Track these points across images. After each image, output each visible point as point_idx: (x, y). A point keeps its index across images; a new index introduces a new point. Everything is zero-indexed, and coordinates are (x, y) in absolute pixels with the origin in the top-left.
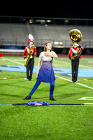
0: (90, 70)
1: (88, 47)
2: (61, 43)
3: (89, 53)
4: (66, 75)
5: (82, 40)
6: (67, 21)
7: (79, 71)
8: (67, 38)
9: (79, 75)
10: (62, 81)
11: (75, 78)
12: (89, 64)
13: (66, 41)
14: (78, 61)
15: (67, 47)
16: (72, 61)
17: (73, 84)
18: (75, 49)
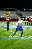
0: (13, 26)
1: (12, 18)
2: (3, 17)
3: (13, 20)
4: (5, 28)
5: (10, 16)
6: (5, 9)
7: (10, 26)
8: (5, 15)
9: (9, 28)
10: (4, 30)
11: (8, 29)
12: (13, 24)
13: (5, 16)
14: (9, 23)
15: (5, 18)
16: (7, 23)
17: (7, 31)
18: (8, 19)
